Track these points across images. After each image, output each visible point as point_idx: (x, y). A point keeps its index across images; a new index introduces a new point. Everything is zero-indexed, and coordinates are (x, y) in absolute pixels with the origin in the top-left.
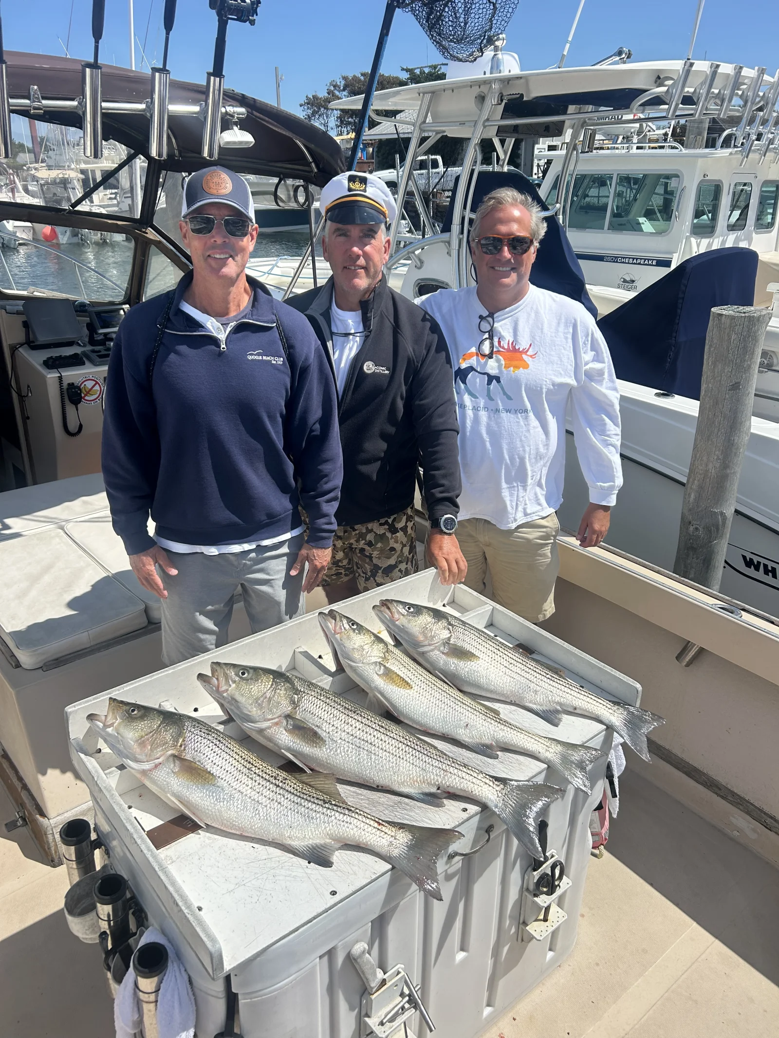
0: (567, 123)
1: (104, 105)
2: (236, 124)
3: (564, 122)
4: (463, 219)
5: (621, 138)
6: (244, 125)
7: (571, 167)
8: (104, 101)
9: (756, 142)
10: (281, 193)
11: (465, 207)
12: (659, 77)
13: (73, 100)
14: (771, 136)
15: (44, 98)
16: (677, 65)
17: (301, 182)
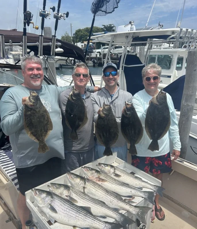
0: (147, 43)
1: (28, 44)
2: (59, 47)
3: (146, 43)
4: (123, 66)
5: (159, 46)
6: (61, 47)
7: (148, 54)
8: (27, 43)
9: (191, 48)
10: (68, 61)
11: (123, 63)
12: (173, 32)
13: (20, 43)
14: (195, 46)
15: (13, 43)
16: (179, 29)
17: (73, 59)
